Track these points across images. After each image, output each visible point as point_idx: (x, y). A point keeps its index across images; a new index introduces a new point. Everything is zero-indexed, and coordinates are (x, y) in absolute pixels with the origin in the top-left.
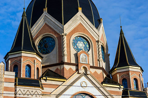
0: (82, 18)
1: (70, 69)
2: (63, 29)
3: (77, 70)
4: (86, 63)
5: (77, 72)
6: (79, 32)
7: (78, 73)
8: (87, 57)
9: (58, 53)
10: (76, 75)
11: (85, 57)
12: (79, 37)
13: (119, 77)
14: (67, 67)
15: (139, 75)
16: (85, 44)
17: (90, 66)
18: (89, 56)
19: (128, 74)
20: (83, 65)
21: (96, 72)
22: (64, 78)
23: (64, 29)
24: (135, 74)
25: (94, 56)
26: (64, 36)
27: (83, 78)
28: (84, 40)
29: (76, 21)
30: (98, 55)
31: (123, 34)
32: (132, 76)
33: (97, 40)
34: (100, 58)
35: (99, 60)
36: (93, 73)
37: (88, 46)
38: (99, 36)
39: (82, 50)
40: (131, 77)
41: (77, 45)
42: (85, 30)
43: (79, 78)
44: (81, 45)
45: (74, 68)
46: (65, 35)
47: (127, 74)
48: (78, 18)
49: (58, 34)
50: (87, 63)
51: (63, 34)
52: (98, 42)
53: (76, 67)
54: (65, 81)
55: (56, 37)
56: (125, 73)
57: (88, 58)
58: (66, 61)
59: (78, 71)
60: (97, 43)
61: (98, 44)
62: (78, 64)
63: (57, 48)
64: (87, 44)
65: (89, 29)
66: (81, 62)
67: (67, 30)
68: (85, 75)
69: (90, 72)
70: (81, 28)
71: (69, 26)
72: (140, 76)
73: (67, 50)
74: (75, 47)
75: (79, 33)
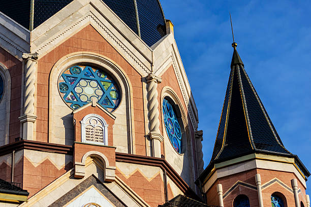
0: (97, 9)
1: (47, 162)
2: (28, 41)
3: (70, 166)
4: (102, 144)
5: (69, 173)
6: (85, 50)
7: (73, 176)
8: (107, 126)
9: (8, 115)
10: (65, 184)
11: (99, 124)
12: (82, 68)
13: (223, 193)
14: (33, 157)
15: (292, 181)
16: (105, 88)
17: (117, 154)
18: (113, 123)
19: (254, 181)
20: (89, 150)
21: (138, 174)
22: (22, 190)
23: (32, 40)
24: (276, 180)
25: (133, 124)
26: (30, 62)
27: (93, 194)
28: (103, 76)
29: (74, 19)
30: (147, 121)
31: (239, 64)
32: (266, 185)
33: (145, 75)
34: (153, 130)
35: (149, 137)
36: (127, 177)
37: (114, 95)
38: (152, 64)
39: (90, 104)
40: (261, 190)
41: (78, 90)
42: (103, 45)
43: (75, 193)
44: (89, 90)
45: (59, 160)
46: (32, 58)
47: (248, 181)
48: (82, 12)
49: (13, 58)
50: (107, 145)
51: (25, 56)
52: (148, 80)
53: (68, 156)
54: (23, 202)
55: (5, 68)
56: (244, 177)
57: (110, 129)
58: (31, 137)
59: (74, 171)
60: (145, 85)
61: (147, 88)
62: (73, 148)
63: (6, 101)
64: (113, 88)
65: (119, 42)
66: (84, 141)
67: (42, 45)
68: (98, 181)
69: (117, 173)
70: (92, 39)
71: (50, 33)
72: (293, 187)
73: (38, 104)
74: (69, 96)
75: (85, 52)
